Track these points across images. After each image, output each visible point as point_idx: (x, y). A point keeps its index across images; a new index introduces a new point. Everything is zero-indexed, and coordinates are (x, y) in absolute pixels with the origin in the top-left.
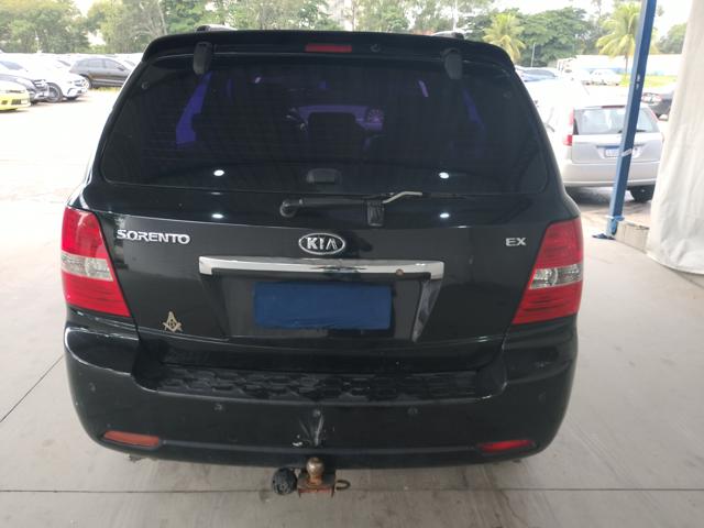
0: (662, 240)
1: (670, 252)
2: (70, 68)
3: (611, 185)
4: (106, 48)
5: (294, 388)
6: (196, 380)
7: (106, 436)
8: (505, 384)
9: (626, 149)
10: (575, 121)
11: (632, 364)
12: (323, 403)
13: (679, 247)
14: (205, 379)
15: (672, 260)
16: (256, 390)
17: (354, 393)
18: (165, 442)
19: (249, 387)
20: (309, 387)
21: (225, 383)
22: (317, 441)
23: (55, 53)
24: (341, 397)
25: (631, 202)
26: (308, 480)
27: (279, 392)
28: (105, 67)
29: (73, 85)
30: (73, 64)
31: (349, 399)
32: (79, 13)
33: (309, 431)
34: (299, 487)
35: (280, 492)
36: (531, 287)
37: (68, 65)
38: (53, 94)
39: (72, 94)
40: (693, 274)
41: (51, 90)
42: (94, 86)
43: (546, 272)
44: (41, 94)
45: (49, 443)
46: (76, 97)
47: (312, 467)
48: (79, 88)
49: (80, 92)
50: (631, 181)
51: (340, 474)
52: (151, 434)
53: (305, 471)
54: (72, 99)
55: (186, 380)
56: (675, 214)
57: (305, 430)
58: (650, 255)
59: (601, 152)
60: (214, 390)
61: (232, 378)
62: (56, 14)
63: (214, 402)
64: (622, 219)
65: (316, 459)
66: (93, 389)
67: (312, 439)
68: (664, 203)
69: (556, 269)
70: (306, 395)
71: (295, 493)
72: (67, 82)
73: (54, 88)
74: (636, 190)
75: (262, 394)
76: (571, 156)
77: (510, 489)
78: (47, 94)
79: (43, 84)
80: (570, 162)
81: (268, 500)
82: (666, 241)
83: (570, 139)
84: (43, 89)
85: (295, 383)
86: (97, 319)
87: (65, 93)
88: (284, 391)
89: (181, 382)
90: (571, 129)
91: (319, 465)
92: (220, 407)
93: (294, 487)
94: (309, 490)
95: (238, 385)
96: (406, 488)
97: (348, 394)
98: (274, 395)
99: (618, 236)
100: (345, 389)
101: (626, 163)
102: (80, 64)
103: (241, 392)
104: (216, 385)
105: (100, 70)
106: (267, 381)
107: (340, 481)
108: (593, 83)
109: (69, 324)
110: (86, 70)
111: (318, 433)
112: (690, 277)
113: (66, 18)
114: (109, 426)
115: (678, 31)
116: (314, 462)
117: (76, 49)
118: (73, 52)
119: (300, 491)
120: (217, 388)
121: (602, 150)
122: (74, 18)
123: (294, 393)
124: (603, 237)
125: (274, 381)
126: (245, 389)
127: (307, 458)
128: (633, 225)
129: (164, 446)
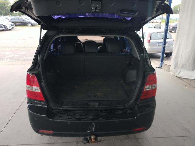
0: (174, 69)
1: (176, 72)
2: (9, 20)
3: (160, 53)
4: (18, 14)
5: (87, 118)
6: (62, 116)
7: (39, 131)
8: (139, 114)
9: (164, 45)
10: (150, 36)
11: (168, 103)
12: (95, 121)
13: (178, 71)
14: (65, 116)
15: (177, 74)
16: (78, 118)
17: (102, 118)
18: (55, 132)
19: (76, 118)
20: (91, 117)
21: (70, 117)
22: (93, 130)
23: (4, 15)
24: (99, 119)
25: (165, 57)
26: (91, 140)
27: (84, 119)
28: (19, 20)
29: (10, 26)
30: (10, 19)
31: (101, 120)
32: (10, 4)
33: (91, 128)
34: (89, 142)
35: (85, 144)
36: (145, 90)
37: (8, 19)
38: (5, 28)
39: (10, 28)
40: (182, 78)
41: (4, 27)
42: (16, 25)
43: (148, 86)
44: (1, 28)
45: (19, 131)
46: (11, 29)
47: (92, 137)
48: (12, 26)
49: (12, 27)
50: (166, 52)
51: (99, 138)
52: (51, 130)
53: (90, 138)
54: (10, 30)
55: (60, 117)
56: (177, 62)
57: (90, 128)
58: (171, 73)
59: (157, 44)
60: (67, 119)
61: (72, 116)
62: (3, 4)
63: (68, 122)
64: (163, 63)
65: (93, 135)
66: (36, 120)
67: (92, 130)
68: (175, 59)
69: (150, 86)
70: (90, 119)
71: (88, 143)
72: (9, 25)
73: (5, 27)
74: (166, 54)
75: (80, 119)
76: (149, 45)
77: (139, 138)
78: (3, 28)
79: (2, 25)
80: (149, 47)
81: (79, 144)
82: (175, 69)
83: (149, 41)
84: (2, 27)
85: (87, 116)
86: (36, 101)
87: (8, 28)
88: (85, 119)
89: (59, 117)
90: (149, 38)
91: (94, 137)
92: (69, 123)
93: (88, 142)
94: (91, 143)
95: (73, 117)
96: (113, 139)
97: (101, 119)
98: (82, 120)
99: (163, 67)
100: (100, 117)
101: (164, 48)
102: (12, 19)
103: (74, 119)
104: (67, 117)
105: (18, 21)
106: (80, 116)
107: (99, 140)
108: (154, 22)
109: (28, 103)
110: (14, 21)
111: (94, 128)
112: (181, 79)
113: (6, 5)
114: (40, 129)
115: (176, 7)
116: (93, 136)
117: (10, 14)
118: (9, 15)
119: (90, 143)
120: (68, 118)
121: (158, 44)
122: (9, 5)
123: (87, 119)
124: (159, 68)
125: (82, 116)
126: (75, 119)
127: (91, 135)
128: (166, 65)
129: (54, 133)
